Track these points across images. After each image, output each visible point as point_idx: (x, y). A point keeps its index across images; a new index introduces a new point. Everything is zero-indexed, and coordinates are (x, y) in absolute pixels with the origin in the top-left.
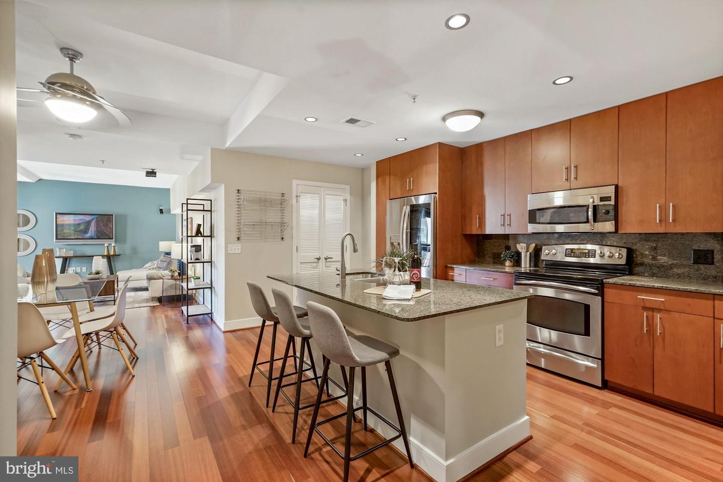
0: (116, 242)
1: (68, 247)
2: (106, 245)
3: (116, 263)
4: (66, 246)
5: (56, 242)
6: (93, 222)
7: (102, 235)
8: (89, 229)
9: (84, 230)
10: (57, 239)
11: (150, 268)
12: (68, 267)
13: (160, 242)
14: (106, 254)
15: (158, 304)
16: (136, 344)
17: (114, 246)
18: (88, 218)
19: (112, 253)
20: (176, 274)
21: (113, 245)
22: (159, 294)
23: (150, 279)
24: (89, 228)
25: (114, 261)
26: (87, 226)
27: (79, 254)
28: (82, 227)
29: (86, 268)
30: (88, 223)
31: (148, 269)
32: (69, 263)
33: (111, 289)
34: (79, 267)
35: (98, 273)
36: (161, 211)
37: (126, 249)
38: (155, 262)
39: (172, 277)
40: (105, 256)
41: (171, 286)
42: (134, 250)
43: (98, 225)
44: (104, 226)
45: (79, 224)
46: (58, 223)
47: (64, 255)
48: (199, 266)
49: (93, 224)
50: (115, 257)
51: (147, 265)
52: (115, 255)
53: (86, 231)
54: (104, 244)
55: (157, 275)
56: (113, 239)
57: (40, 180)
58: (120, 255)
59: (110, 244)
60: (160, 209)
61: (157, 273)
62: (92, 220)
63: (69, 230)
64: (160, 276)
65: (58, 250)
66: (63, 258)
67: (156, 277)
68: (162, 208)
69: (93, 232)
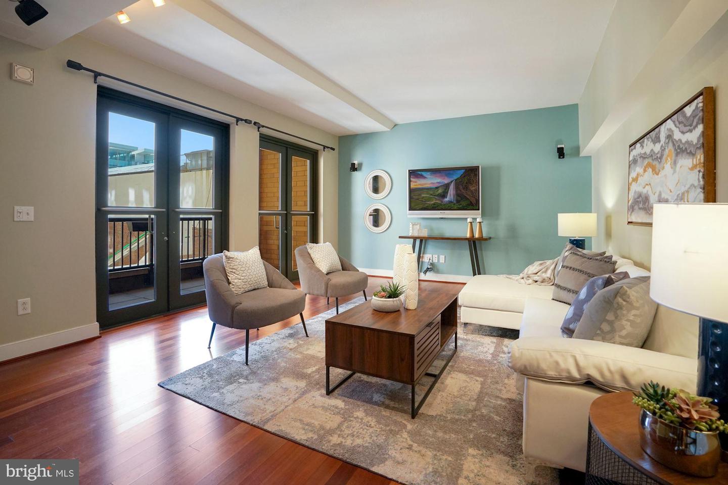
0: (483, 215)
1: (423, 223)
2: (469, 220)
3: (483, 252)
4: (420, 221)
5: (409, 214)
6: (452, 184)
8: (447, 193)
9: (442, 194)
10: (410, 209)
11: (536, 278)
12: (424, 254)
13: (559, 214)
14: (468, 236)
17: (480, 223)
19: (477, 235)
21: (478, 220)
24: (448, 191)
25: (481, 250)
26: (446, 189)
27: (436, 233)
28: (440, 191)
29: (444, 257)
30: (447, 186)
31: (530, 281)
32: (424, 248)
33: (405, 364)
34: (436, 254)
35: (394, 294)
36: (561, 153)
37: (500, 227)
40: (466, 239)
42: (513, 232)
44: (464, 189)
45: (437, 188)
49: (452, 187)
50: (483, 242)
52: (481, 239)
53: (444, 195)
54: (466, 219)
55: (557, 363)
56: (479, 210)
57: (396, 125)
58: (490, 238)
59: (475, 219)
60: (558, 148)
61: (557, 352)
62: (452, 182)
63: (428, 194)
64: (569, 372)
65: (411, 226)
66: (415, 239)
67: (552, 373)
68: (562, 146)
69: (452, 197)
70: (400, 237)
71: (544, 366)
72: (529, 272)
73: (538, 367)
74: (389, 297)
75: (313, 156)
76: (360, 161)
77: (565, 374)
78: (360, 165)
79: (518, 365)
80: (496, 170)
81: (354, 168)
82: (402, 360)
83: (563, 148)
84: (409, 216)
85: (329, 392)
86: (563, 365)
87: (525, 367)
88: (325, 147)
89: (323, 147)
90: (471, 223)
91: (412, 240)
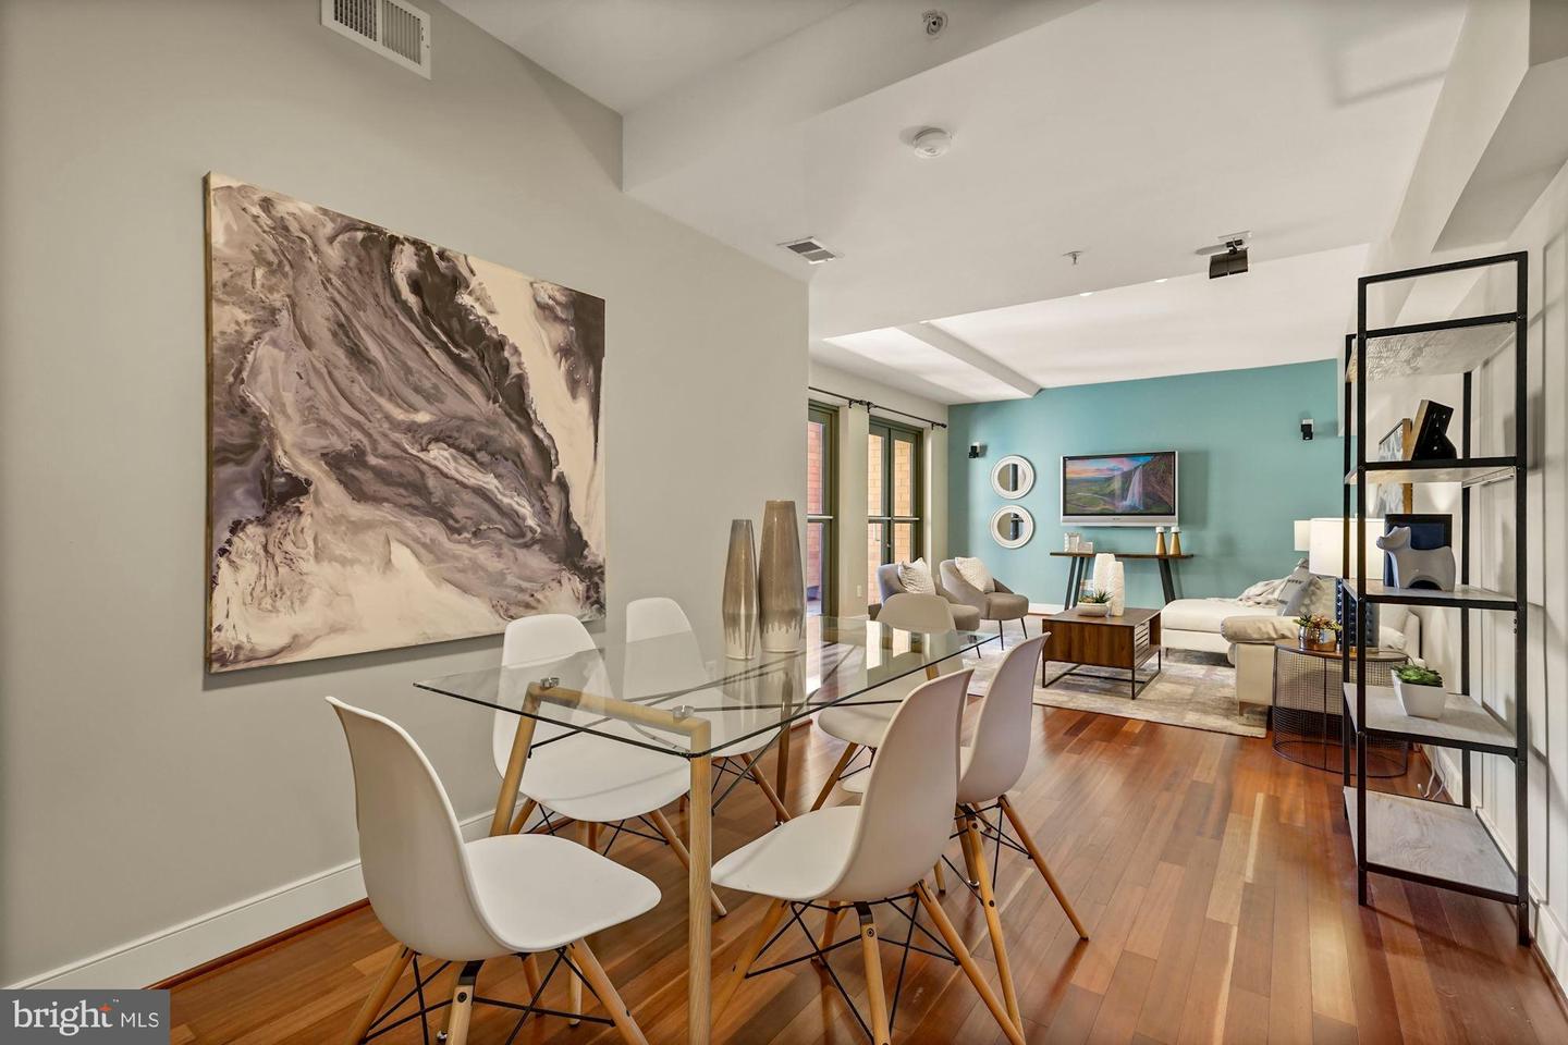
0: (1181, 522)
1: (1085, 533)
2: (1158, 530)
3: (1182, 577)
4: (1081, 531)
5: (1064, 521)
6: (1137, 473)
7: (1157, 504)
8: (1128, 490)
9: (1118, 492)
10: (1065, 514)
11: (1259, 599)
14: (1158, 552)
15: (1260, 732)
16: (1084, 940)
17: (1176, 533)
18: (1126, 465)
19: (1171, 551)
20: (1329, 636)
21: (1173, 530)
22: (1263, 697)
23: (1236, 637)
24: (1129, 487)
25: (1178, 573)
26: (1125, 483)
28: (1114, 486)
30: (1127, 477)
31: (1251, 603)
33: (1125, 652)
35: (1101, 599)
36: (1307, 432)
37: (1208, 540)
38: (1277, 582)
39: (1311, 646)
40: (1157, 557)
41: (1309, 677)
42: (1229, 546)
43: (1145, 482)
44: (1159, 483)
45: (1110, 480)
46: (1068, 476)
47: (1076, 551)
48: (1441, 621)
49: (1136, 479)
50: (1179, 561)
51: (1253, 590)
52: (1178, 557)
53: (1122, 494)
54: (1154, 528)
55: (1260, 629)
56: (1174, 514)
57: (1041, 390)
58: (1192, 556)
59: (1168, 528)
60: (1303, 426)
61: (1259, 621)
62: (1136, 469)
63: (1089, 490)
64: (1268, 633)
65: (1066, 538)
66: (1074, 556)
67: (1255, 636)
68: (1311, 422)
69: (1137, 498)
70: (1051, 554)
71: (1249, 631)
72: (1251, 594)
73: (1246, 632)
74: (1097, 602)
75: (917, 437)
76: (983, 443)
77: (1266, 636)
78: (984, 448)
79: (1229, 633)
80: (1200, 459)
81: (974, 453)
82: (1123, 649)
83: (1310, 426)
84: (1063, 524)
85: (1044, 686)
86: (1264, 630)
87: (1235, 633)
88: (933, 424)
89: (930, 424)
90: (1162, 533)
91: (1070, 559)
